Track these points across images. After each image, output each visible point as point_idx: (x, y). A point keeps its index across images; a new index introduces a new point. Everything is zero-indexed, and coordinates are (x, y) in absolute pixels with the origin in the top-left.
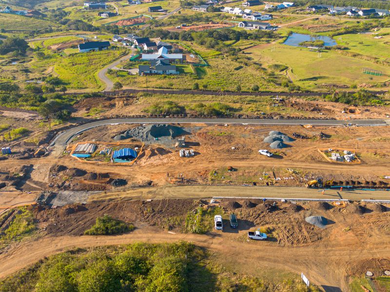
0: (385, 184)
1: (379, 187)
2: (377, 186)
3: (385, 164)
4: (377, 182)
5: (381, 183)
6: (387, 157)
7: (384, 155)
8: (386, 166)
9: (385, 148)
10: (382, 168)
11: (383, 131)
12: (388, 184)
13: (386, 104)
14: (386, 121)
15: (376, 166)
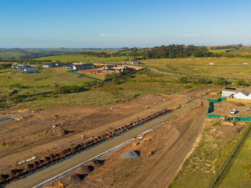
0: (20, 171)
1: (13, 178)
2: (11, 178)
3: (16, 151)
4: (9, 173)
5: (14, 171)
6: (17, 143)
7: (14, 142)
8: (17, 152)
9: (14, 136)
10: (13, 156)
11: (10, 124)
12: (23, 169)
13: (8, 107)
14: (10, 117)
15: (7, 156)
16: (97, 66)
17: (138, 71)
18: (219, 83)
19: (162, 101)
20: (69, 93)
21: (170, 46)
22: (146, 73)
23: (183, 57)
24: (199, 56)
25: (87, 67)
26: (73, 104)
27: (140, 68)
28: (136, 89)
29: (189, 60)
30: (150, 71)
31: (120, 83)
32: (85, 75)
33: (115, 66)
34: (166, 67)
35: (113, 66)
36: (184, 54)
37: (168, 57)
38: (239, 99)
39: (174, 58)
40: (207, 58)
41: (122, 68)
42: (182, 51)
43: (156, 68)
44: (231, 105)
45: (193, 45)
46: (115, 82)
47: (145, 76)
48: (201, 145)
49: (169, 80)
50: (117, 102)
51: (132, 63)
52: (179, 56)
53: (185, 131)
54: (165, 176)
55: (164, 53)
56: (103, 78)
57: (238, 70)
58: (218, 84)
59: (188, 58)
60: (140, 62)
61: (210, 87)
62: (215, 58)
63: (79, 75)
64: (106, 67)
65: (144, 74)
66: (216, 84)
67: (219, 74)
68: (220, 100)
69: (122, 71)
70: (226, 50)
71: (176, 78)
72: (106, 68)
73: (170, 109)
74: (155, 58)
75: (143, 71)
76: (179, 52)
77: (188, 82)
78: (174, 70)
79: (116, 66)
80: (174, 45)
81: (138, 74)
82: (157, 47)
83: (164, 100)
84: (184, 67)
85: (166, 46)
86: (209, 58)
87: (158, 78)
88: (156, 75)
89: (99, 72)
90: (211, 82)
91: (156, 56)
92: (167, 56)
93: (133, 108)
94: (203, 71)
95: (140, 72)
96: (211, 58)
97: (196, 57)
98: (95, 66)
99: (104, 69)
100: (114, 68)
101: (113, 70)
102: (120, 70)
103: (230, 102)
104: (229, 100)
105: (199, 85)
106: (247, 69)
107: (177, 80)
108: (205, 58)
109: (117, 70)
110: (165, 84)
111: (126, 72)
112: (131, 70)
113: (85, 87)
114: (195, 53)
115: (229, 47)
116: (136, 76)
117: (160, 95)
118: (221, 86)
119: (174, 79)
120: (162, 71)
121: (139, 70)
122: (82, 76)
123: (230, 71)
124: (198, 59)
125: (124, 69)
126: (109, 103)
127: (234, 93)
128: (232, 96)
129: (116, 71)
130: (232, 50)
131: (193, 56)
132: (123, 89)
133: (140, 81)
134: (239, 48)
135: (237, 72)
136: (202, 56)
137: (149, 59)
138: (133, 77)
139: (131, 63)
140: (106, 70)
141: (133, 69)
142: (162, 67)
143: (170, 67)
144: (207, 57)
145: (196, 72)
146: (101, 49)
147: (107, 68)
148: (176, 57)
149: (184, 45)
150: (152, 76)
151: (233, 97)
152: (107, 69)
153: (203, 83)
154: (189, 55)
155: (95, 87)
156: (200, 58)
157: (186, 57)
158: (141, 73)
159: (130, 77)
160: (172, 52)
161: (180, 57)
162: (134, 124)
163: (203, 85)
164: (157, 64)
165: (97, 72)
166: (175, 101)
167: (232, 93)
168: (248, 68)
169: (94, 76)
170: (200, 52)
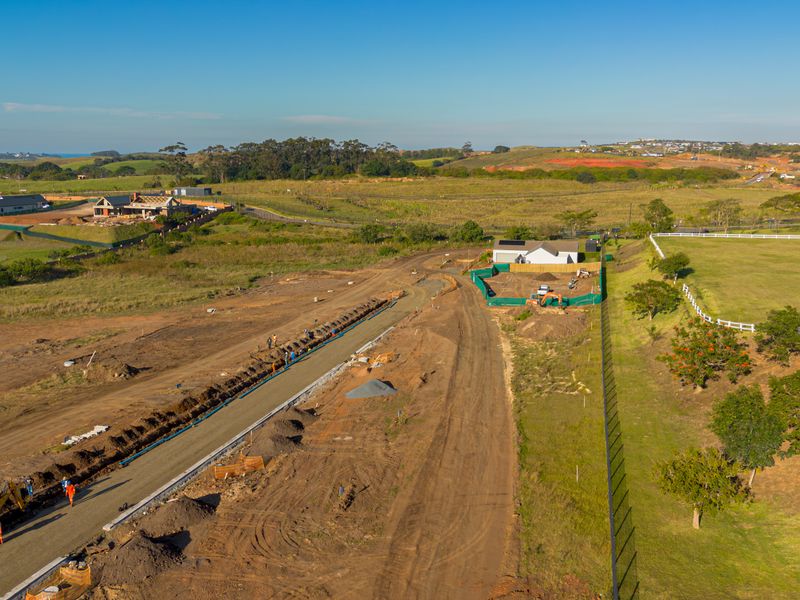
1: (94, 470)
2: (85, 469)
12: (102, 451)
16: (58, 204)
17: (215, 214)
18: (467, 237)
19: (346, 285)
20: (12, 285)
21: (290, 143)
22: (246, 221)
23: (332, 174)
24: (378, 174)
25: (25, 208)
26: (68, 309)
27: (222, 206)
28: (238, 263)
29: (354, 183)
30: (255, 215)
31: (173, 251)
32: (31, 230)
33: (136, 201)
34: (299, 203)
35: (128, 199)
36: (336, 167)
37: (289, 176)
38: (541, 266)
39: (308, 178)
40: (400, 179)
41: (164, 205)
42: (327, 158)
43: (269, 205)
44: (527, 280)
45: (356, 141)
46: (156, 247)
47: (245, 227)
48: (521, 354)
49: (322, 236)
50: (211, 296)
51: (184, 192)
52: (321, 171)
53: (461, 336)
54: (492, 413)
55: (275, 161)
56: (107, 239)
57: (494, 208)
58: (463, 239)
59: (348, 178)
60: (210, 190)
61: (445, 249)
62: (422, 179)
63: (11, 231)
64: (106, 202)
65: (240, 223)
66: (457, 241)
67: (450, 219)
68: (496, 271)
69: (164, 213)
70: (433, 160)
71: (341, 230)
72: (106, 206)
73: (383, 300)
74: (247, 178)
75: (231, 214)
76: (318, 160)
77: (382, 240)
78: (328, 210)
79: (139, 200)
80: (302, 140)
81: (218, 224)
82: (251, 145)
83: (350, 283)
84: (348, 201)
85: (279, 140)
86: (405, 179)
87: (286, 233)
88: (277, 224)
89: (83, 219)
90: (442, 238)
91: (250, 173)
92: (285, 172)
93: (276, 304)
94: (407, 212)
95: (226, 215)
96: (411, 180)
97: (370, 175)
98: (50, 203)
99: (99, 211)
100: (135, 205)
101: (129, 211)
102: (156, 211)
103: (521, 274)
104: (517, 270)
105: (416, 246)
106: (514, 203)
107: (346, 235)
108: (395, 179)
109: (146, 211)
110: (319, 248)
111: (177, 216)
112: (194, 211)
113: (58, 267)
114: (365, 165)
115: (439, 153)
116: (215, 228)
117: (324, 273)
118: (471, 244)
119: (338, 233)
120: (290, 215)
121: (220, 211)
122: (23, 236)
123: (475, 210)
124: (377, 180)
125: (171, 209)
126: (188, 300)
127: (523, 253)
128: (520, 260)
129: (143, 215)
130: (449, 161)
131: (362, 174)
132: (195, 264)
133: (237, 243)
134: (465, 155)
135: (494, 212)
136: (387, 173)
137: (229, 182)
138: (206, 232)
139: (179, 192)
140: (106, 212)
141: (199, 210)
142: (288, 201)
143: (309, 202)
144: (400, 176)
145: (390, 214)
146: (11, 156)
147: (111, 207)
148: (311, 174)
149: (333, 142)
150: (267, 227)
151: (523, 262)
152: (109, 211)
153: (423, 240)
154: (350, 170)
155: (97, 264)
156: (381, 179)
157: (341, 175)
158: (229, 221)
159: (197, 232)
160: (297, 160)
161: (325, 177)
162: (318, 337)
163: (424, 245)
164: (267, 195)
165: (75, 220)
166: (380, 283)
167: (519, 253)
168: (516, 202)
169: (70, 233)
170: (380, 161)
